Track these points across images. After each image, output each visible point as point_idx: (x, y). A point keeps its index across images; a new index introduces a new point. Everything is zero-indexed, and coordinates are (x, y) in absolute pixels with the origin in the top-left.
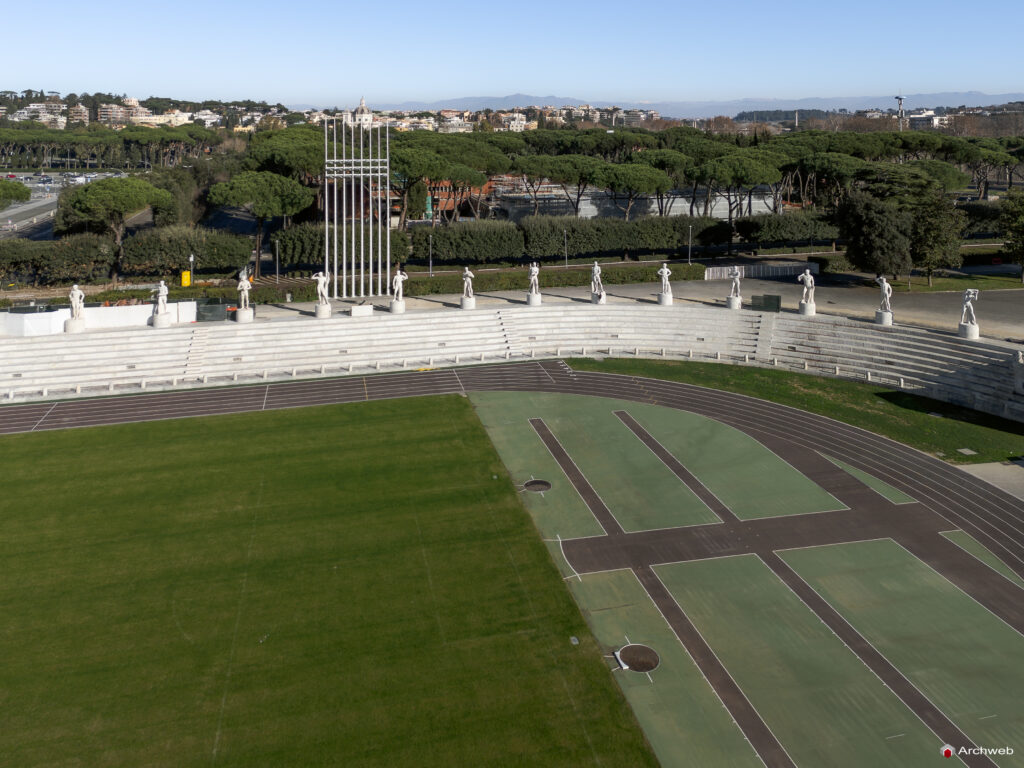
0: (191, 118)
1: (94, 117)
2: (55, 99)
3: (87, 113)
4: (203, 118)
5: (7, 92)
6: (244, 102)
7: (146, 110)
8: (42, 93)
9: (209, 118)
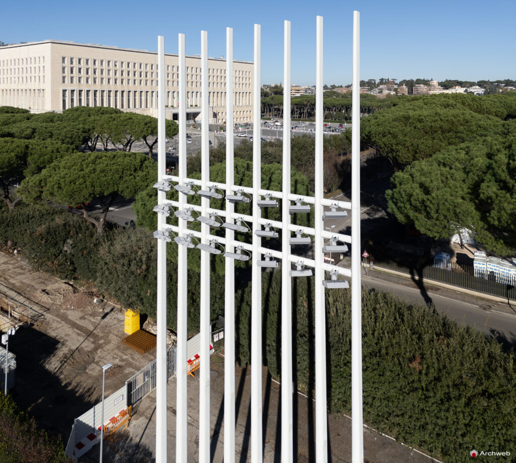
0: (466, 91)
1: (411, 91)
2: (393, 83)
3: (407, 90)
4: (473, 91)
5: (371, 80)
6: (505, 80)
7: (440, 87)
8: (388, 80)
9: (477, 90)
